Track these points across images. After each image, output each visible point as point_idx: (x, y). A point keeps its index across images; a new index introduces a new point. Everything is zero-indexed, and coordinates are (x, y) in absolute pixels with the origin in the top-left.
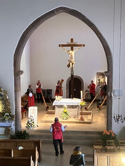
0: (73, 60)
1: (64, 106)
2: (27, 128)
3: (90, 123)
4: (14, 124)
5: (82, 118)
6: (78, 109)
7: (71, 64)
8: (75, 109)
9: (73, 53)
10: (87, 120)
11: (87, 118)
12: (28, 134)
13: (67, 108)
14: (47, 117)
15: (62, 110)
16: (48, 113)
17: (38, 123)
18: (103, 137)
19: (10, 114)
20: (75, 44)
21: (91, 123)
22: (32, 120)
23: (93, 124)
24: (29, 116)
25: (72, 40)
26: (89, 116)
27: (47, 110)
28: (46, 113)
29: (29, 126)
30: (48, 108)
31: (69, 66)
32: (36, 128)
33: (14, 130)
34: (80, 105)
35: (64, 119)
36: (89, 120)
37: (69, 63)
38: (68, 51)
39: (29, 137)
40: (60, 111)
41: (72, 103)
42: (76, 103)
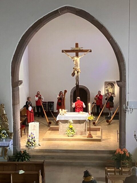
0: (79, 67)
1: (69, 121)
2: (27, 148)
3: (99, 140)
4: (12, 143)
5: (91, 135)
6: (86, 124)
7: (76, 72)
8: (82, 124)
9: (78, 59)
10: (97, 137)
11: (96, 135)
12: (29, 155)
13: (73, 123)
14: (50, 134)
15: (67, 125)
16: (51, 130)
17: (39, 141)
18: (115, 157)
19: (8, 132)
20: (80, 49)
21: (101, 140)
22: (33, 138)
23: (103, 141)
24: (30, 134)
25: (77, 45)
26: (98, 132)
27: (49, 126)
28: (48, 130)
29: (29, 145)
30: (50, 123)
31: (73, 74)
32: (37, 148)
33: (12, 150)
34: (88, 120)
35: (70, 136)
36: (98, 137)
37: (74, 72)
38: (73, 58)
39: (30, 158)
40: (65, 127)
41: (78, 117)
42: (83, 117)
